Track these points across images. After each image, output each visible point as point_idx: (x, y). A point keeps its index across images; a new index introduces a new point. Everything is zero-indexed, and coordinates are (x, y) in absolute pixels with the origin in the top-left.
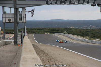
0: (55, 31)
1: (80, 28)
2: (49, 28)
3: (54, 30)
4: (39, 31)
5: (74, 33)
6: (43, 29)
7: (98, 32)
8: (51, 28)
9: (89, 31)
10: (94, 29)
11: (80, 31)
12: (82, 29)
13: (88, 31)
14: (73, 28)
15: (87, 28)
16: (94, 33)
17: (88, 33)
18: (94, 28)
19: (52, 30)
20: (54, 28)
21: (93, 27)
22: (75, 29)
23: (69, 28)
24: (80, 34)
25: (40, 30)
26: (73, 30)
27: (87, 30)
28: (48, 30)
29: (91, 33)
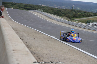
0: (27, 8)
1: (51, 7)
2: (22, 4)
3: (26, 6)
4: (12, 6)
6: (16, 4)
7: (69, 12)
8: (24, 4)
9: (61, 11)
11: (52, 10)
12: (54, 8)
13: (59, 11)
14: (45, 6)
15: (58, 8)
16: (65, 13)
17: (60, 13)
19: (25, 6)
20: (27, 4)
21: (64, 7)
23: (41, 6)
25: (12, 4)
26: (46, 8)
28: (20, 6)
29: (63, 13)
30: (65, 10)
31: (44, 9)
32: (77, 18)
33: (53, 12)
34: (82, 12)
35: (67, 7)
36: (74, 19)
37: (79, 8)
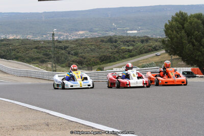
5: (19, 54)
7: (93, 47)
9: (66, 48)
10: (82, 40)
11: (36, 48)
13: (61, 48)
16: (80, 51)
17: (62, 54)
18: (82, 35)
22: (24, 42)
24: (37, 59)
26: (17, 44)
27: (61, 45)
29: (72, 52)
30: (79, 43)
31: (13, 50)
32: (110, 62)
33: (41, 55)
34: (134, 41)
35: (90, 31)
36: (102, 66)
37: (131, 30)
